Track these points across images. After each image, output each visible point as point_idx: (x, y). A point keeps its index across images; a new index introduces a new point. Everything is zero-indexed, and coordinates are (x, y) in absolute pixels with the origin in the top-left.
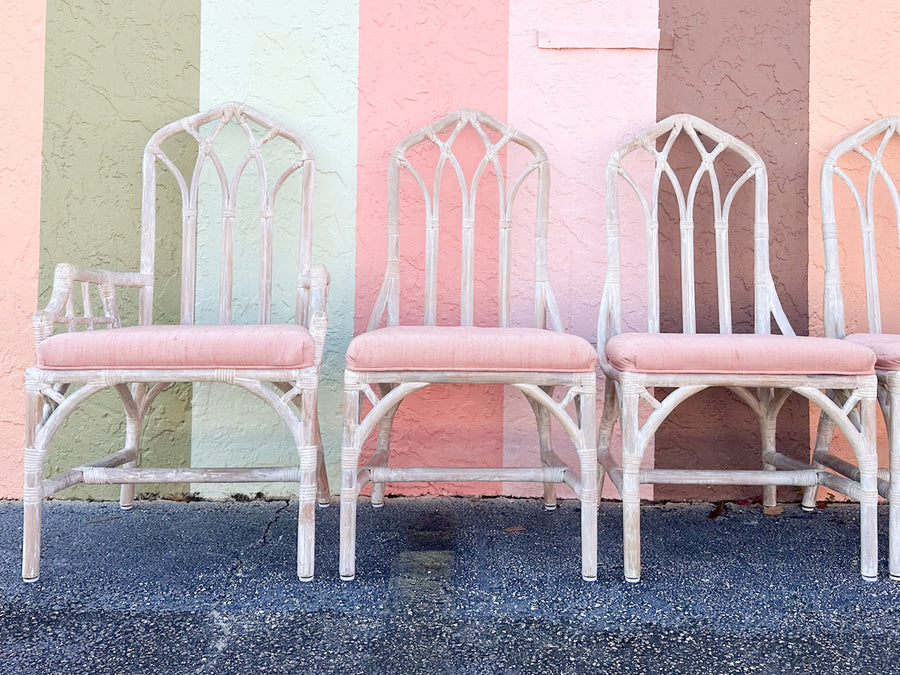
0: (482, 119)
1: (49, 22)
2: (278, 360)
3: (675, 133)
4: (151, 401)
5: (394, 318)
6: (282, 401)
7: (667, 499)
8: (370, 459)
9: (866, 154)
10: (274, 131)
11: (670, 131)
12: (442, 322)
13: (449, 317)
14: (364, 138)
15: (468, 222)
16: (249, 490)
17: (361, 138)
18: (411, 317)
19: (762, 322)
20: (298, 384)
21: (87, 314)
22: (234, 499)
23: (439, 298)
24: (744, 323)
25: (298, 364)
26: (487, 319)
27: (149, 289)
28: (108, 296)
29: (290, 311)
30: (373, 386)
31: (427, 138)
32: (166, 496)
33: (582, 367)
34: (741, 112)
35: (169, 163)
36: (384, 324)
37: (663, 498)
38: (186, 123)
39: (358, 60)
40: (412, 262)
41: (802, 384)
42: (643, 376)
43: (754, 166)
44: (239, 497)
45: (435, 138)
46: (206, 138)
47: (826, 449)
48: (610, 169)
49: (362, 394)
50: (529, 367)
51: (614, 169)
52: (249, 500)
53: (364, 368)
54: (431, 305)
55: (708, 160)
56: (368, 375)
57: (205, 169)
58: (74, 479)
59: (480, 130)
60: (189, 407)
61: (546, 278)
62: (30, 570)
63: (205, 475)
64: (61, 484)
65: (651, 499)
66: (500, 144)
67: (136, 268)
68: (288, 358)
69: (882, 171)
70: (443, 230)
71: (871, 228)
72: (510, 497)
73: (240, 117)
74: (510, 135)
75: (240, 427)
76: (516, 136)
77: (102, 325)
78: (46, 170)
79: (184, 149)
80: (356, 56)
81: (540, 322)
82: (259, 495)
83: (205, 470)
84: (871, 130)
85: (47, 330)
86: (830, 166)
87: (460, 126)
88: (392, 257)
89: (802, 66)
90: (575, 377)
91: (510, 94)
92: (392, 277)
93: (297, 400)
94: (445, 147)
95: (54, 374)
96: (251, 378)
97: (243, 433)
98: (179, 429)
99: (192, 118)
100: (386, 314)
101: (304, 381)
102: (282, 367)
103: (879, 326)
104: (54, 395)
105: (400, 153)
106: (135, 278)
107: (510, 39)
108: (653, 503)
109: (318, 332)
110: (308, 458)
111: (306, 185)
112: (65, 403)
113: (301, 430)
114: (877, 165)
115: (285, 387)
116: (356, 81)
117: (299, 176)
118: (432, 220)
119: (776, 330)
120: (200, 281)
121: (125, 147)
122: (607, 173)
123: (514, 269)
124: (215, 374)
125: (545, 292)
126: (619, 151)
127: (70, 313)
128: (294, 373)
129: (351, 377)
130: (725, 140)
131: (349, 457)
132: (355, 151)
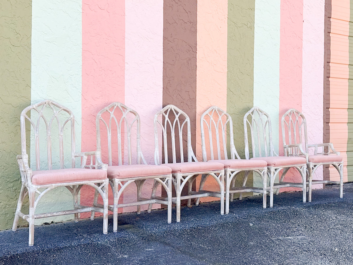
0: (122, 105)
3: (169, 110)
6: (99, 188)
7: (164, 207)
9: (209, 115)
10: (62, 108)
11: (168, 109)
14: (83, 110)
16: (49, 221)
19: (190, 159)
20: (104, 183)
22: (44, 224)
23: (112, 157)
30: (121, 182)
31: (107, 111)
32: (22, 226)
33: (168, 173)
34: (182, 103)
35: (29, 119)
37: (163, 207)
38: (35, 106)
39: (81, 85)
41: (211, 173)
42: (182, 174)
43: (187, 119)
44: (46, 224)
45: (109, 111)
46: (41, 111)
47: (202, 189)
48: (155, 120)
51: (156, 120)
52: (49, 224)
54: (111, 160)
55: (177, 117)
56: (120, 179)
59: (121, 108)
61: (141, 150)
63: (65, 213)
65: (160, 208)
66: (126, 113)
69: (213, 119)
71: (211, 134)
72: (125, 213)
73: (51, 105)
74: (130, 110)
75: (46, 202)
76: (131, 110)
80: (81, 84)
82: (52, 222)
83: (64, 211)
84: (210, 109)
86: (202, 119)
87: (115, 107)
88: (99, 146)
90: (168, 176)
91: (125, 97)
94: (112, 113)
95: (40, 186)
96: (92, 183)
97: (47, 204)
98: (26, 204)
99: (36, 104)
101: (106, 182)
102: (100, 179)
103: (213, 158)
105: (100, 116)
107: (125, 81)
108: (161, 209)
111: (73, 125)
112: (42, 194)
116: (81, 92)
118: (110, 135)
120: (32, 156)
121: (5, 112)
122: (154, 121)
125: (140, 154)
126: (157, 115)
128: (103, 180)
129: (117, 180)
130: (181, 112)
131: (116, 202)
132: (81, 114)
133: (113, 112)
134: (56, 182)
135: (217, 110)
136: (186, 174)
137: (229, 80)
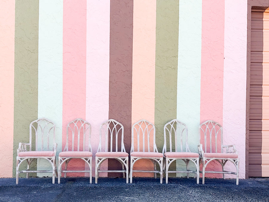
0: (81, 120)
1: (14, 105)
2: (50, 155)
4: (31, 162)
5: (67, 150)
6: (50, 161)
8: (63, 169)
9: (139, 125)
10: (49, 122)
11: (110, 122)
12: (74, 150)
13: (76, 150)
15: (79, 136)
17: (63, 122)
18: (70, 150)
20: (52, 159)
21: (23, 149)
22: (43, 177)
24: (119, 150)
25: (52, 156)
26: (81, 150)
27: (31, 146)
28: (25, 147)
29: (52, 149)
30: (63, 159)
31: (73, 123)
32: (33, 177)
35: (33, 127)
36: (66, 151)
38: (36, 121)
40: (70, 141)
41: (118, 158)
43: (122, 127)
46: (39, 123)
48: (100, 127)
49: (61, 160)
50: (83, 156)
52: (46, 177)
53: (61, 156)
54: (73, 148)
55: (115, 126)
57: (39, 128)
58: (22, 172)
59: (81, 122)
60: (37, 163)
62: (17, 183)
64: (20, 172)
65: (107, 177)
66: (84, 124)
67: (29, 142)
68: (51, 155)
70: (75, 136)
71: (139, 136)
72: (86, 177)
73: (45, 120)
74: (85, 122)
77: (25, 151)
78: (14, 128)
79: (36, 125)
81: (89, 151)
84: (140, 121)
85: (19, 152)
86: (133, 127)
88: (67, 141)
89: (130, 111)
90: (89, 157)
92: (67, 144)
93: (52, 161)
95: (20, 157)
96: (46, 158)
98: (35, 167)
99: (37, 120)
100: (66, 150)
102: (50, 156)
103: (139, 151)
104: (20, 160)
105: (68, 125)
106: (29, 144)
109: (55, 152)
110: (54, 168)
111: (54, 130)
112: (22, 161)
113: (53, 164)
114: (140, 127)
115: (50, 159)
117: (53, 128)
118: (73, 135)
119: (124, 151)
123: (86, 142)
124: (41, 157)
125: (90, 146)
126: (102, 125)
127: (21, 149)
128: (52, 157)
129: (59, 158)
130: (118, 123)
131: (59, 168)
133: (76, 124)
134: (28, 156)
135: (145, 122)
136: (101, 158)
137: (156, 103)
